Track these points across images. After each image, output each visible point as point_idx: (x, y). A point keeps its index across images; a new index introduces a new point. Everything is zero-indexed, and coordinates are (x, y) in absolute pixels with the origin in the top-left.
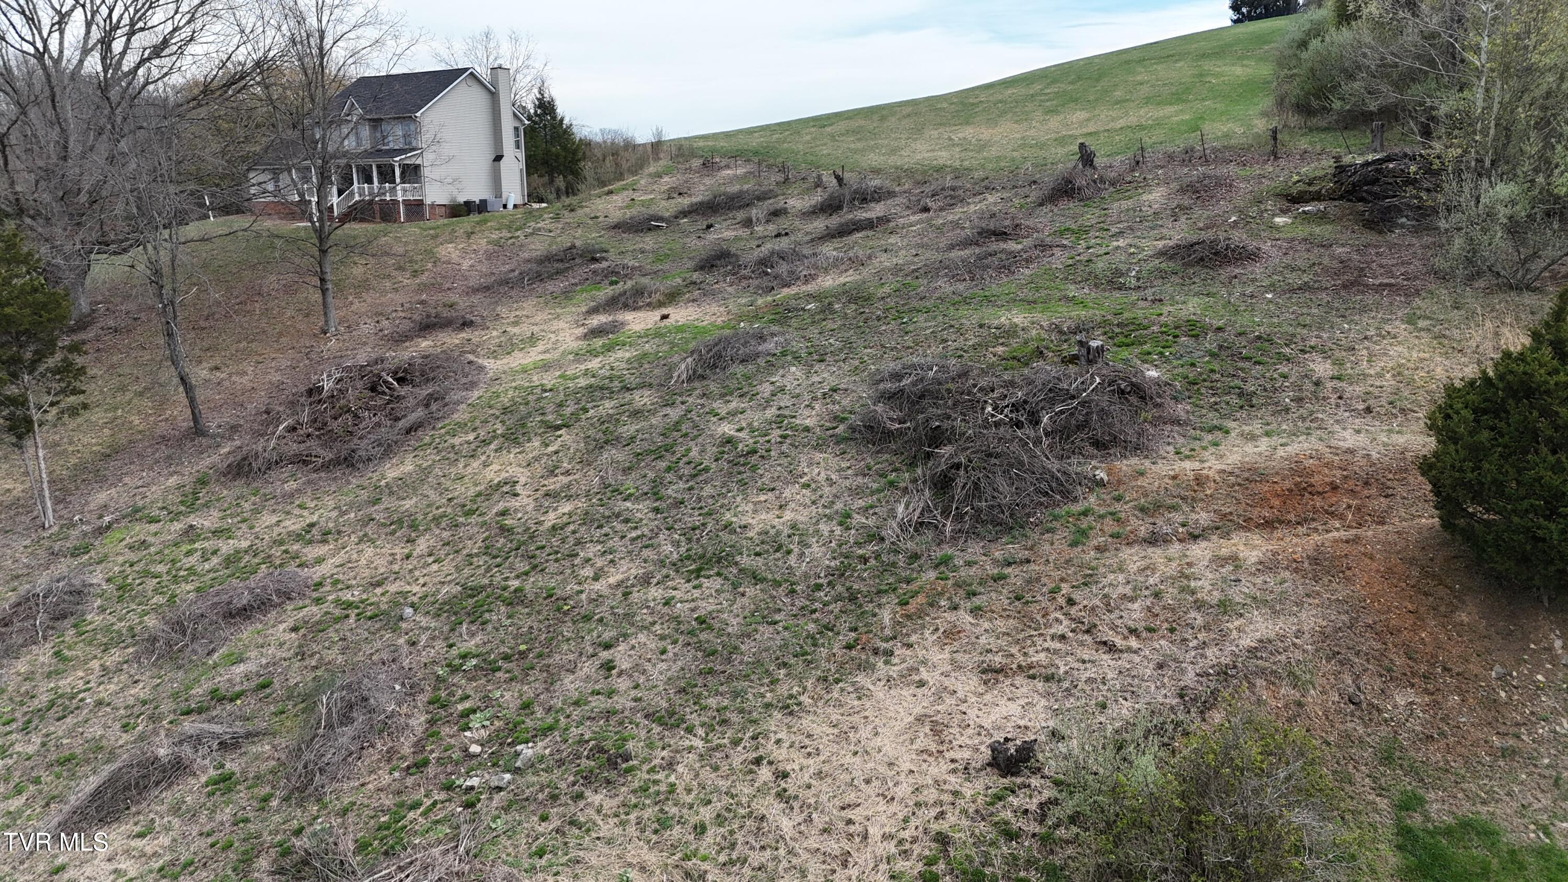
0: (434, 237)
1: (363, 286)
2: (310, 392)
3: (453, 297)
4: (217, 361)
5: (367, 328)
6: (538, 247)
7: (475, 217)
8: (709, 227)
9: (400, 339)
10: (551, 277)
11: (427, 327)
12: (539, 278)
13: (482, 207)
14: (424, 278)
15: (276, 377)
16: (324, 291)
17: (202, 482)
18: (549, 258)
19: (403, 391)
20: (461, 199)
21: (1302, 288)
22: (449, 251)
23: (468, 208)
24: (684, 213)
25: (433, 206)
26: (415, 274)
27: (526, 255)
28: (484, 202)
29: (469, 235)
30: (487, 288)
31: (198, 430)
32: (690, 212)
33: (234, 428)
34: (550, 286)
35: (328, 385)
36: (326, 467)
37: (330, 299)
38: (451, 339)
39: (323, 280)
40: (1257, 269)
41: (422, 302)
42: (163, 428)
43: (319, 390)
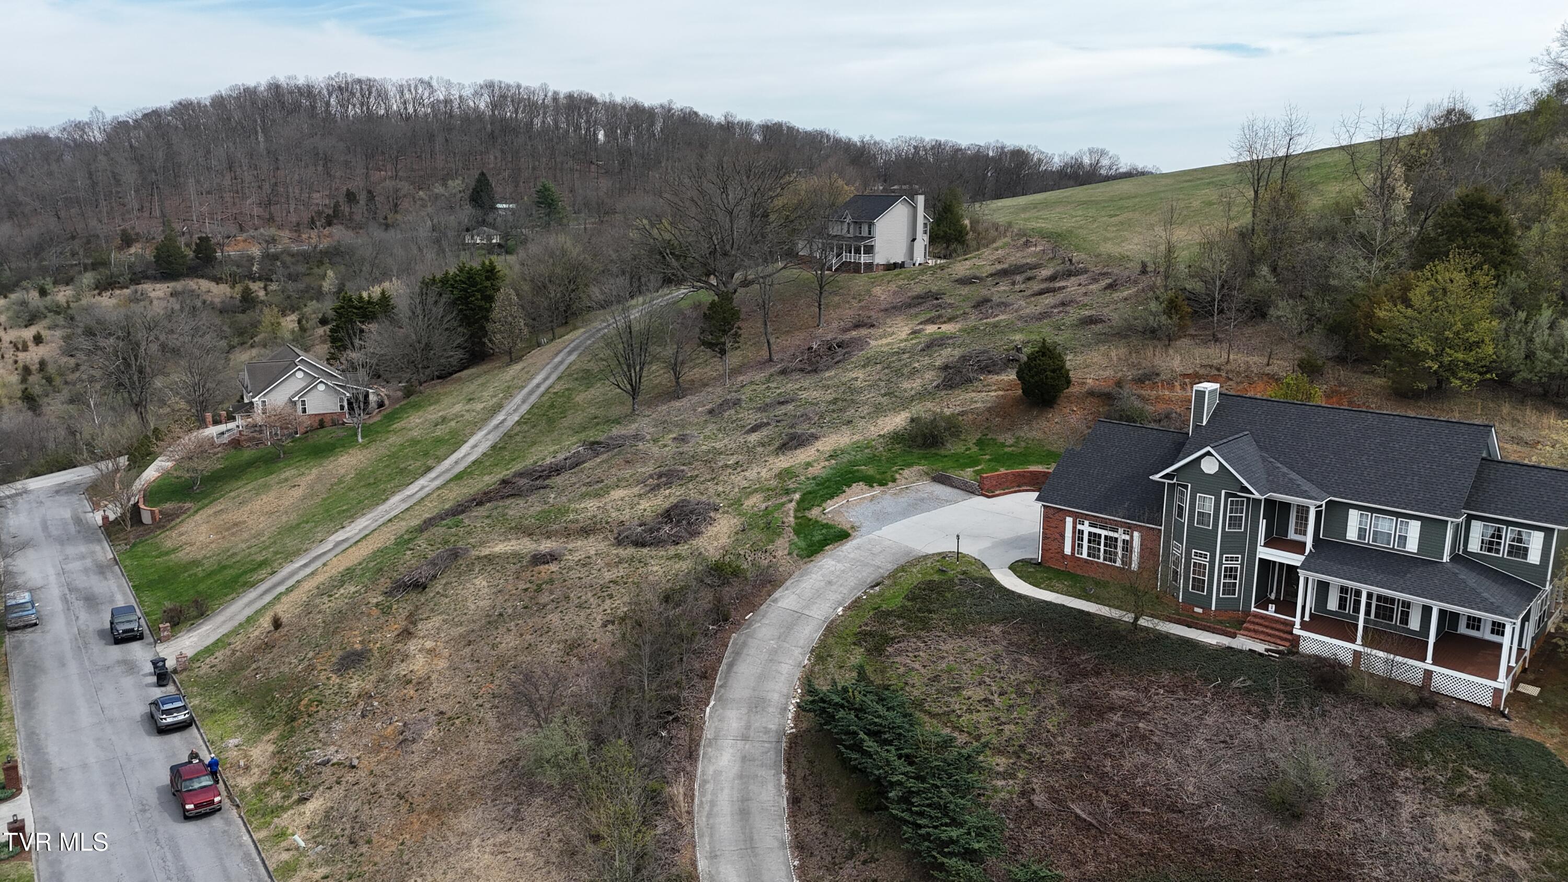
0: (873, 283)
1: (838, 306)
2: (808, 349)
3: (872, 313)
4: (778, 335)
5: (835, 325)
6: (918, 289)
7: (897, 271)
8: (996, 284)
9: (845, 330)
10: (915, 306)
11: (857, 326)
12: (909, 306)
13: (902, 265)
14: (862, 304)
15: (798, 343)
16: (820, 309)
17: (772, 375)
18: (918, 297)
19: (838, 350)
20: (892, 262)
22: (877, 290)
23: (895, 266)
24: (992, 275)
25: (877, 265)
26: (860, 301)
27: (909, 294)
28: (903, 262)
29: (889, 282)
30: (886, 310)
31: (771, 360)
32: (995, 274)
33: (782, 360)
34: (913, 311)
35: (815, 347)
36: (809, 372)
37: (822, 312)
38: (864, 332)
39: (820, 305)
41: (859, 315)
42: (759, 358)
43: (812, 348)
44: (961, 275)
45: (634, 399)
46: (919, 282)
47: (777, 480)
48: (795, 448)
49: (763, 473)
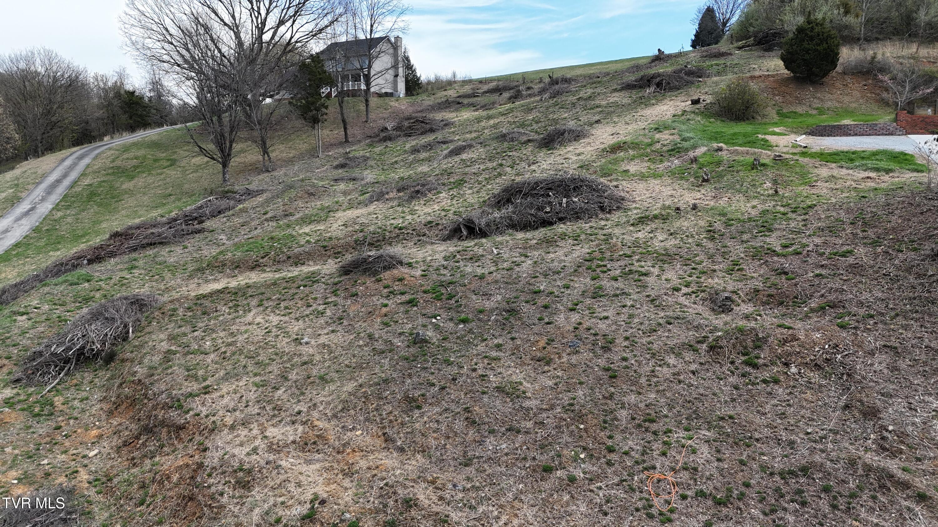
2: (382, 130)
8: (501, 94)
15: (359, 132)
18: (438, 104)
20: (383, 91)
21: (747, 58)
24: (486, 92)
28: (392, 94)
33: (359, 141)
35: (391, 127)
43: (386, 129)
44: (456, 95)
45: (225, 165)
46: (423, 100)
47: (626, 150)
48: (575, 140)
49: (574, 158)
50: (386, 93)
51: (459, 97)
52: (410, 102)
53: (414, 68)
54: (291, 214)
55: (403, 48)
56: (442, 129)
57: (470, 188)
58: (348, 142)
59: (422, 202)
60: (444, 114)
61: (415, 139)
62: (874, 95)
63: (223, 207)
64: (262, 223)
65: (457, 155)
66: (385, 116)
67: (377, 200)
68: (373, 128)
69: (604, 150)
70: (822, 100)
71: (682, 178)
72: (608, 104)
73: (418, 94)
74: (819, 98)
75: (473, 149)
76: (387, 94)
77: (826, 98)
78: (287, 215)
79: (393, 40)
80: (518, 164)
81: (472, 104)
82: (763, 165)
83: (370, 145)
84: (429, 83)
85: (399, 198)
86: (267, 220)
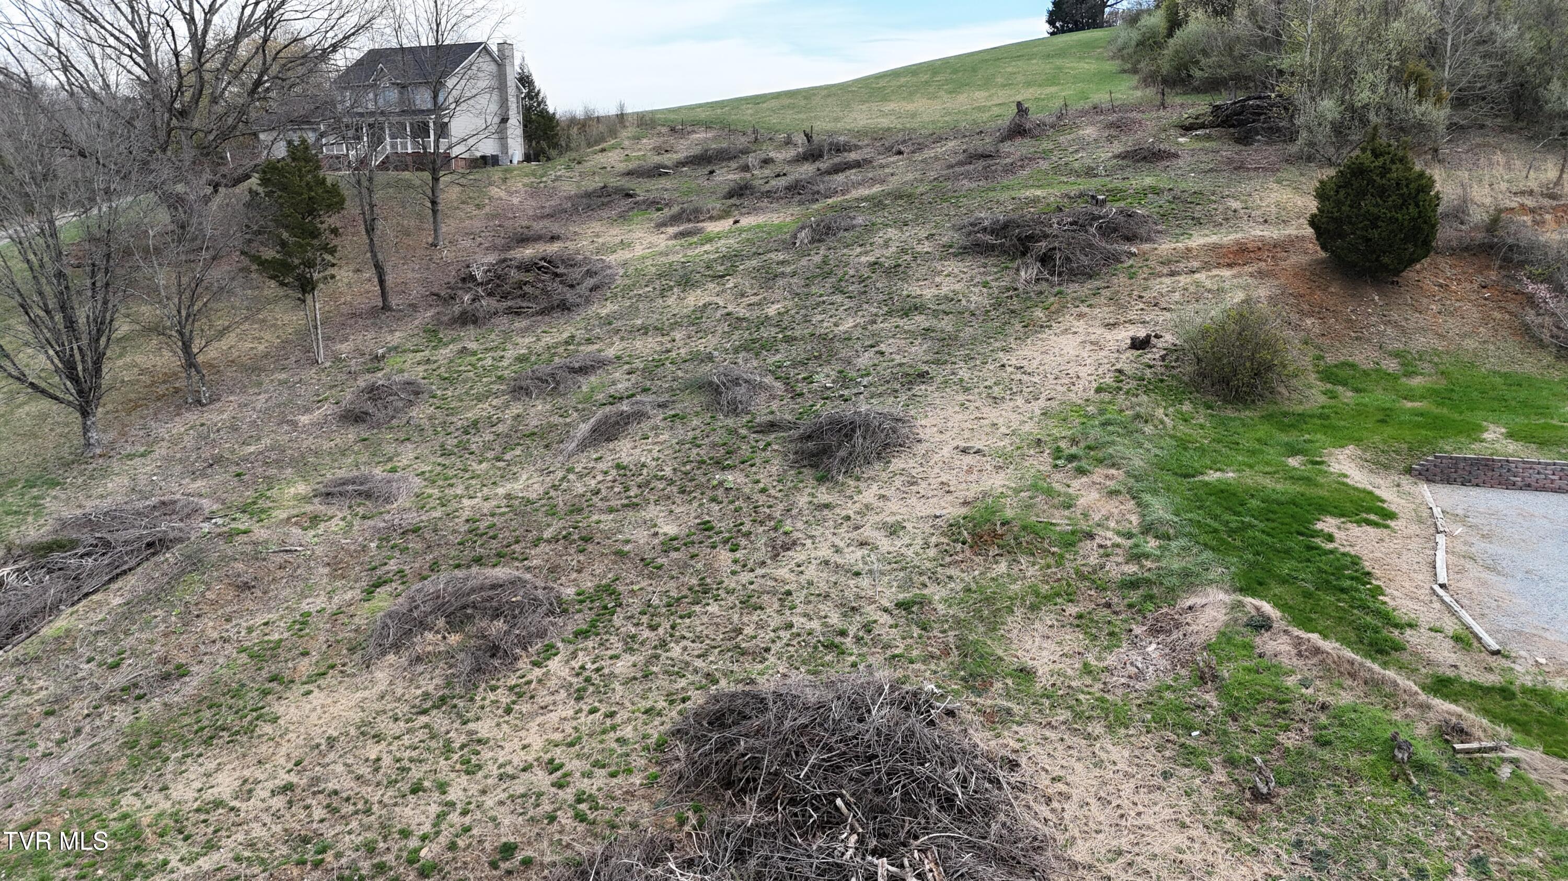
0: (476, 183)
2: (464, 280)
5: (466, 242)
6: (570, 188)
8: (712, 172)
9: (502, 249)
10: (599, 207)
11: (522, 240)
12: (589, 208)
13: (494, 161)
14: (488, 210)
16: (436, 212)
17: (431, 331)
18: (586, 196)
20: (479, 154)
21: (1211, 170)
22: (496, 191)
24: (682, 164)
25: (457, 158)
26: (479, 207)
27: (564, 194)
28: (495, 157)
29: (503, 181)
30: (548, 216)
31: (386, 307)
32: (686, 163)
34: (603, 214)
35: (479, 275)
36: (541, 312)
38: (546, 247)
39: (435, 203)
40: (1181, 162)
41: (503, 226)
43: (472, 278)
44: (622, 167)
45: (85, 414)
46: (558, 178)
47: (1010, 551)
48: (879, 457)
49: (885, 544)
50: (484, 158)
51: (629, 173)
52: (531, 185)
53: (541, 95)
54: (182, 672)
55: (517, 62)
56: (588, 301)
57: (630, 644)
58: (390, 309)
59: (504, 698)
60: (596, 226)
61: (527, 329)
62: (1507, 317)
63: (25, 611)
64: (94, 712)
65: (609, 440)
66: (478, 224)
67: (396, 647)
68: (448, 264)
69: (953, 529)
70: (1404, 332)
71: (1188, 755)
72: (939, 299)
73: (549, 159)
74: (1396, 325)
75: (646, 425)
76: (486, 161)
77: (1412, 325)
78: (166, 677)
79: (494, 48)
80: (748, 535)
81: (654, 202)
82: (1421, 767)
83: (432, 333)
84: (573, 121)
85: (449, 655)
86: (111, 699)
